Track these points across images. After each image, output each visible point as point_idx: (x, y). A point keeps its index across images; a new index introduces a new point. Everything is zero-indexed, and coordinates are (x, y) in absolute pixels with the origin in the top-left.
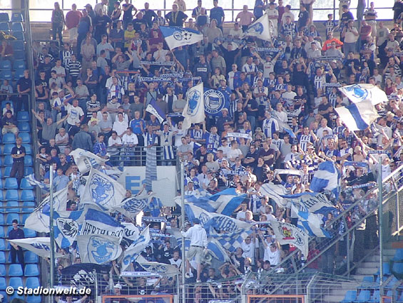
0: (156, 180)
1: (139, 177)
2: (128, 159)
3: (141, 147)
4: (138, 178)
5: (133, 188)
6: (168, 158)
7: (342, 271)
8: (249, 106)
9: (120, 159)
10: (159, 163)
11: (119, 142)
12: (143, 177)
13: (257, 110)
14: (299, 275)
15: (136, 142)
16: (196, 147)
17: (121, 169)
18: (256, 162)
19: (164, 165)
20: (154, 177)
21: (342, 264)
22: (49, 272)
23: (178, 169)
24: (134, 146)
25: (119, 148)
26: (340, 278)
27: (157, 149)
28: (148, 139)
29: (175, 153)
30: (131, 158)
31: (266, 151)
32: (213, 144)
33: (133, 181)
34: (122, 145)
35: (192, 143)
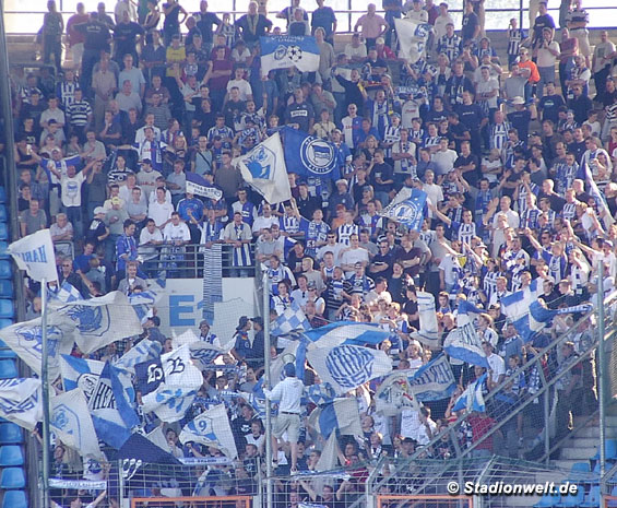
0: (221, 301)
1: (193, 297)
2: (174, 267)
3: (196, 246)
4: (191, 298)
5: (182, 316)
6: (240, 263)
7: (535, 454)
8: (378, 175)
9: (160, 266)
10: (226, 274)
11: (157, 237)
12: (199, 297)
13: (389, 181)
14: (464, 462)
15: (187, 236)
16: (288, 246)
17: (162, 284)
18: (390, 270)
19: (234, 276)
20: (219, 298)
21: (536, 442)
22: (41, 458)
23: (259, 283)
24: (183, 244)
25: (158, 247)
26: (532, 465)
27: (224, 249)
28: (208, 233)
29: (252, 256)
30: (179, 264)
31: (408, 250)
32: (315, 239)
33: (181, 304)
34: (164, 242)
35: (281, 240)
